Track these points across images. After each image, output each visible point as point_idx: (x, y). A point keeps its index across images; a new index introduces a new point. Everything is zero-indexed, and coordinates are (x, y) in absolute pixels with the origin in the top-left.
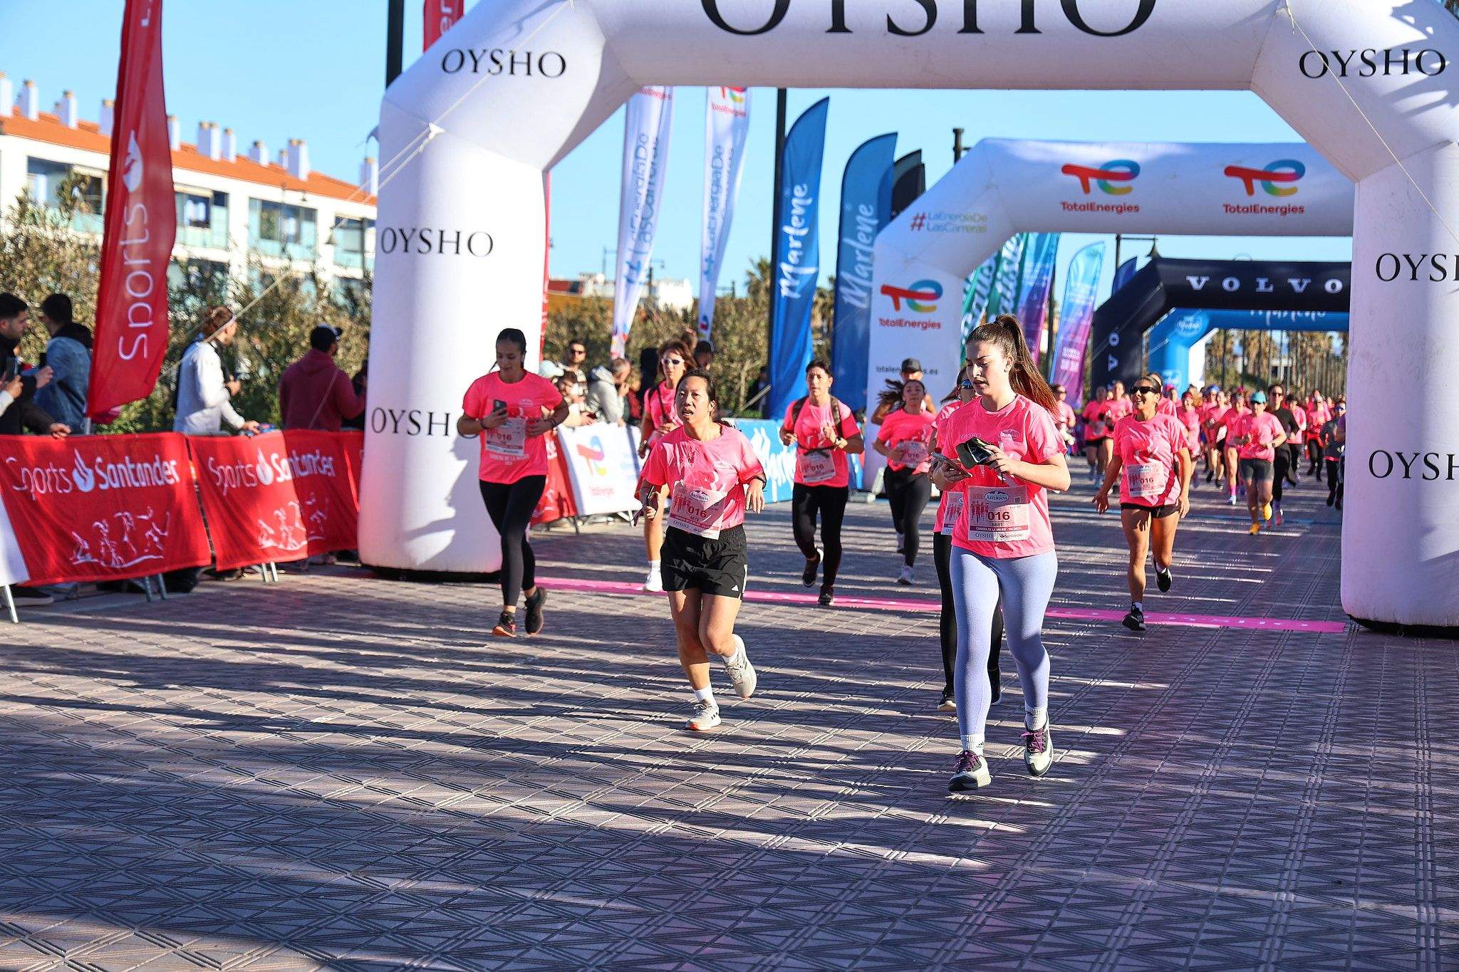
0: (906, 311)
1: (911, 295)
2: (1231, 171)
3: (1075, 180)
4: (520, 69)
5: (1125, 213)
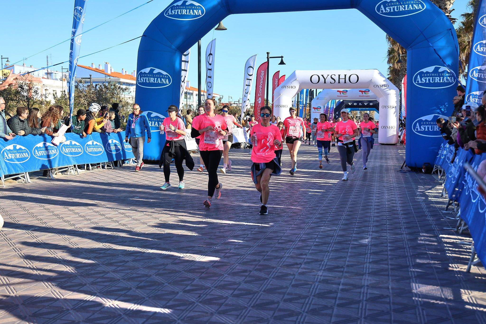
0: (316, 110)
1: (317, 108)
2: (360, 91)
3: (339, 93)
4: (291, 88)
5: (346, 97)
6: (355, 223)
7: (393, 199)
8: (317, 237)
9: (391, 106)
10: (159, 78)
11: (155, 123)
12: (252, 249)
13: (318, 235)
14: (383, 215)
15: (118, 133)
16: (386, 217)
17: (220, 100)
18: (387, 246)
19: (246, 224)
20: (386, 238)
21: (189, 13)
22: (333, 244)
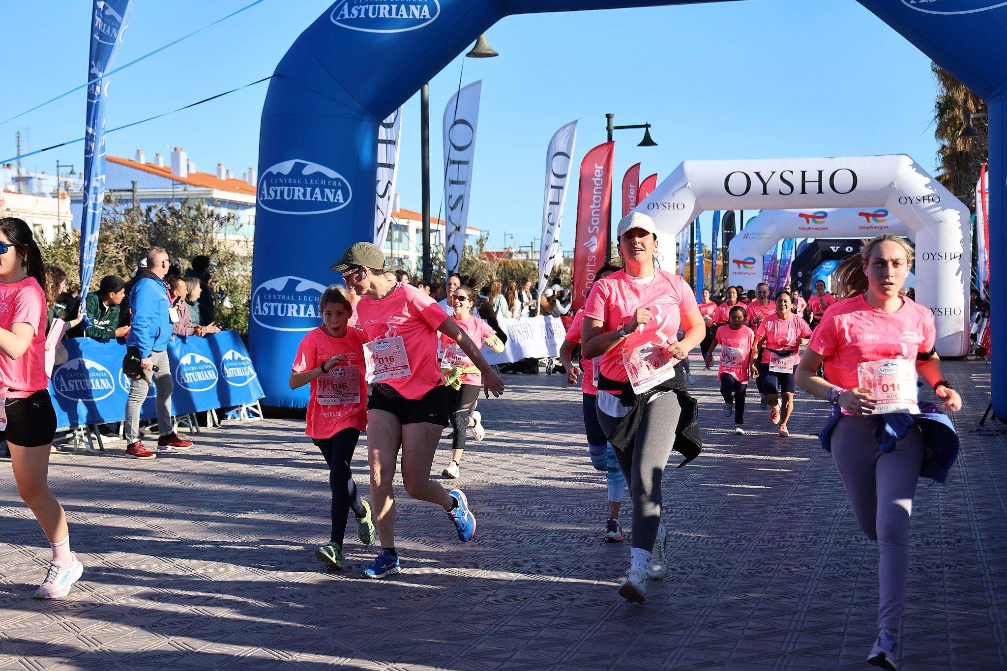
0: (742, 268)
1: (744, 263)
2: (861, 214)
3: (804, 219)
4: (671, 208)
5: (823, 231)
6: (856, 575)
7: (959, 508)
8: (752, 613)
9: (948, 254)
10: (317, 186)
11: (306, 309)
12: (574, 650)
13: (753, 609)
14: (932, 554)
15: (209, 337)
16: (941, 559)
17: (481, 242)
18: (946, 640)
19: (557, 579)
20: (943, 616)
21: (397, 14)
22: (796, 634)
